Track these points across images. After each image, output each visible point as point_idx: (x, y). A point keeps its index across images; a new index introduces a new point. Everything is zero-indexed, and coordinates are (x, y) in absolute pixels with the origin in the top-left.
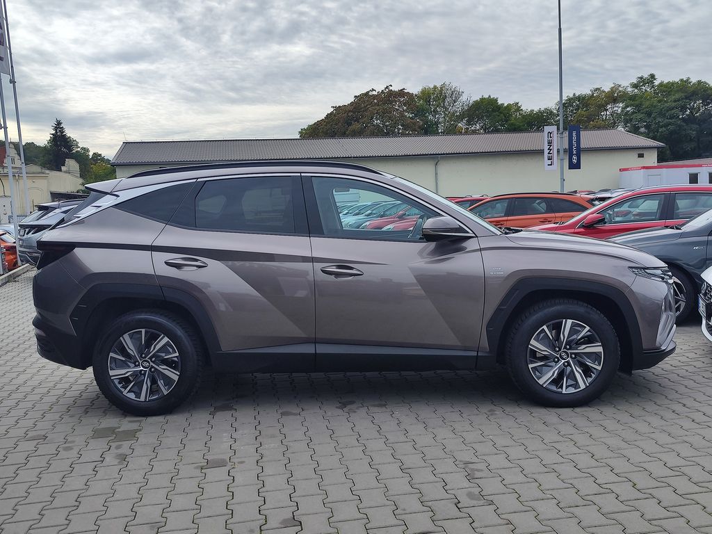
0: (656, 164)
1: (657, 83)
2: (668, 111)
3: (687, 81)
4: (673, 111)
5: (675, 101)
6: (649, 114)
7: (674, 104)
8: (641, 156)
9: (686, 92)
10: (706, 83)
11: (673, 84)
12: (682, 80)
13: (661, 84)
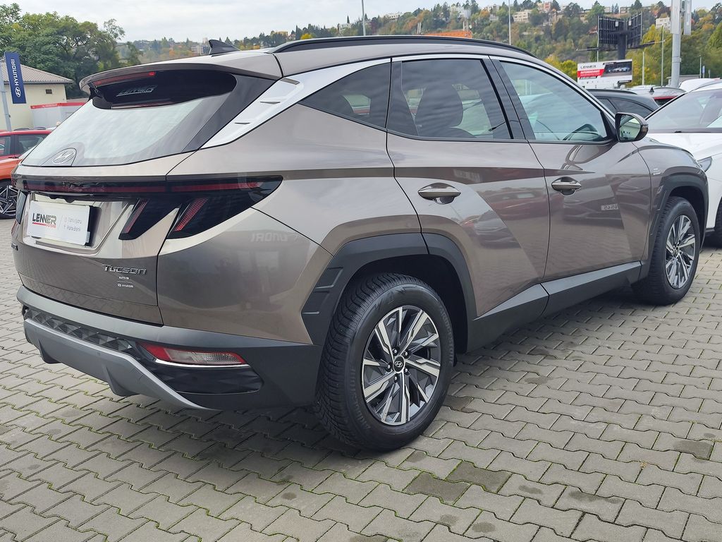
0: (65, 101)
1: (21, 14)
2: (43, 46)
3: (54, 15)
4: (49, 46)
5: (47, 36)
6: (22, 48)
7: (47, 39)
8: (49, 92)
9: (58, 27)
10: (73, 18)
11: (40, 16)
12: (48, 14)
13: (27, 17)
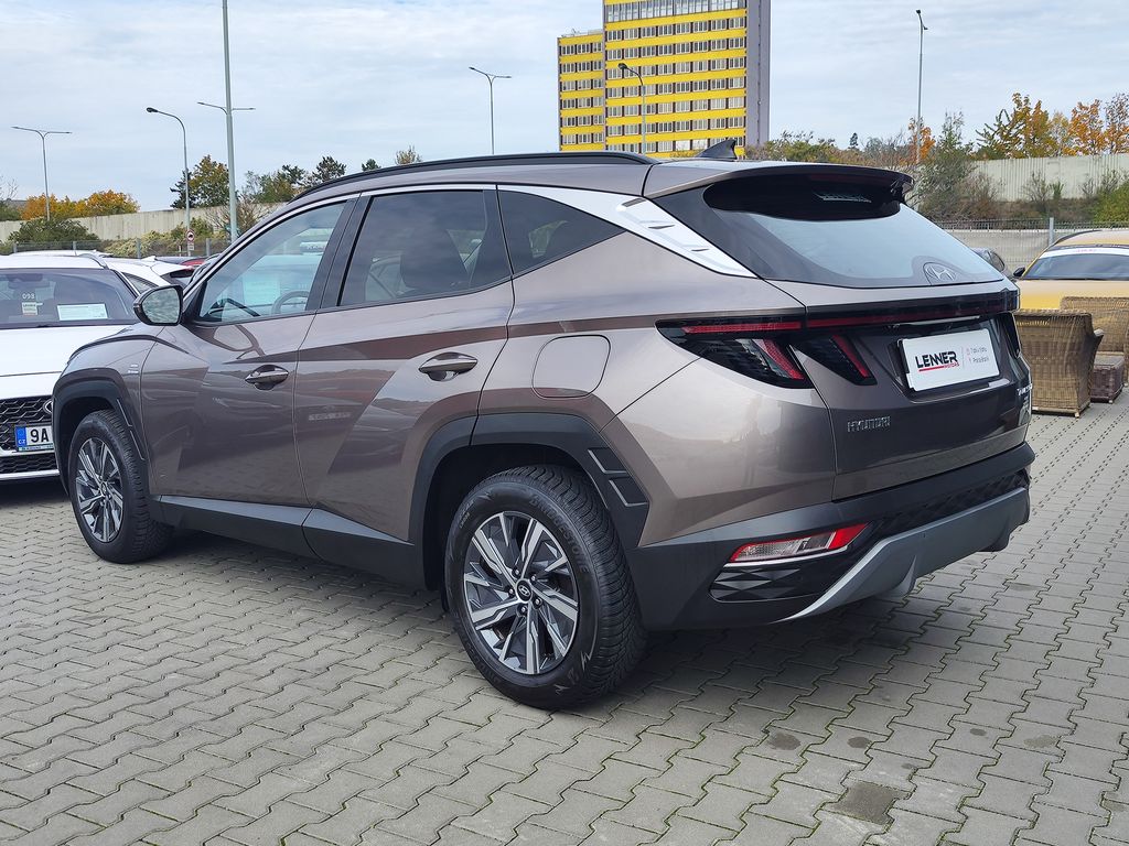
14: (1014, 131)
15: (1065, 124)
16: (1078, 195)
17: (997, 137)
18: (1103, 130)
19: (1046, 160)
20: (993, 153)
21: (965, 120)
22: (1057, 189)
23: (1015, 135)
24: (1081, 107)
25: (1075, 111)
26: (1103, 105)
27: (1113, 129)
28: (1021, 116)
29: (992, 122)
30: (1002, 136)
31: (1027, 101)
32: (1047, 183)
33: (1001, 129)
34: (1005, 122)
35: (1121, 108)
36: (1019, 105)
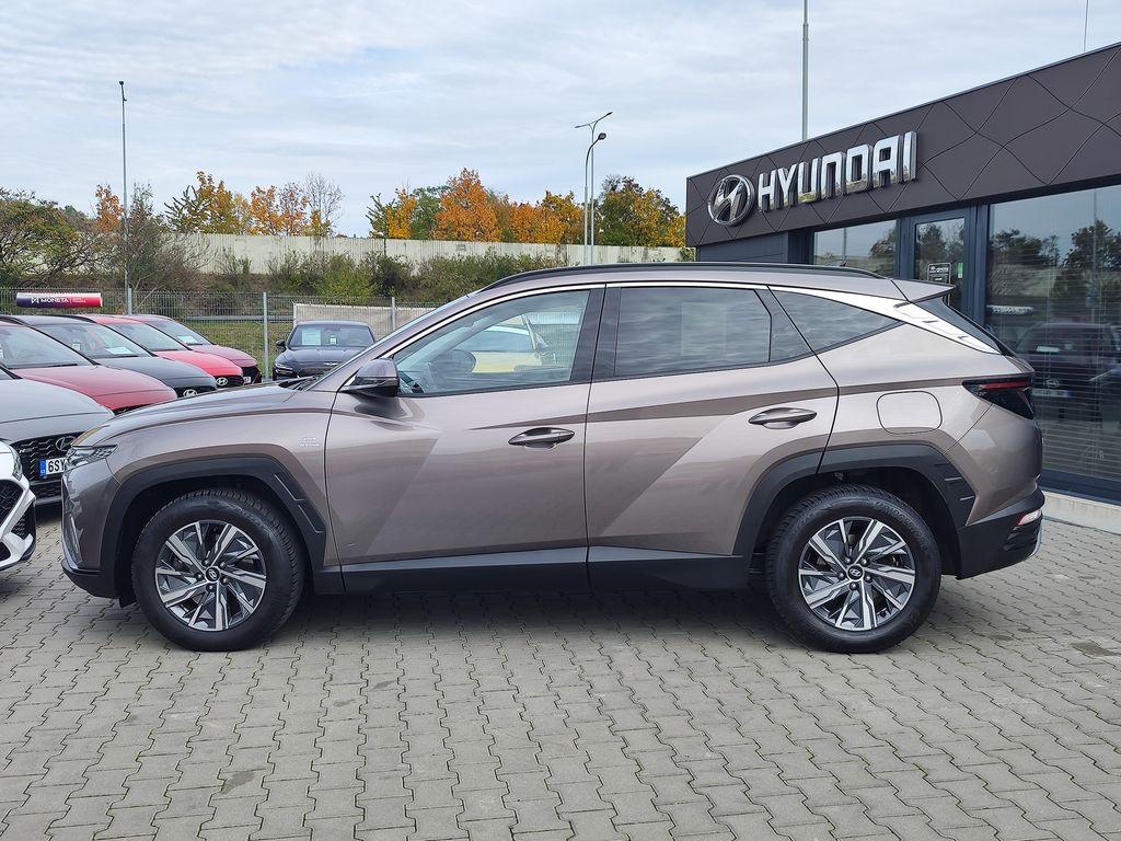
14: (201, 207)
15: (245, 205)
16: (265, 271)
17: (185, 212)
18: (279, 213)
19: (233, 236)
20: (185, 226)
21: (153, 192)
22: (246, 264)
23: (202, 211)
24: (259, 191)
25: (253, 194)
26: (277, 191)
27: (287, 212)
28: (205, 193)
29: (179, 197)
30: (190, 212)
31: (210, 180)
32: (237, 258)
33: (189, 205)
34: (192, 197)
35: (291, 195)
36: (204, 183)
